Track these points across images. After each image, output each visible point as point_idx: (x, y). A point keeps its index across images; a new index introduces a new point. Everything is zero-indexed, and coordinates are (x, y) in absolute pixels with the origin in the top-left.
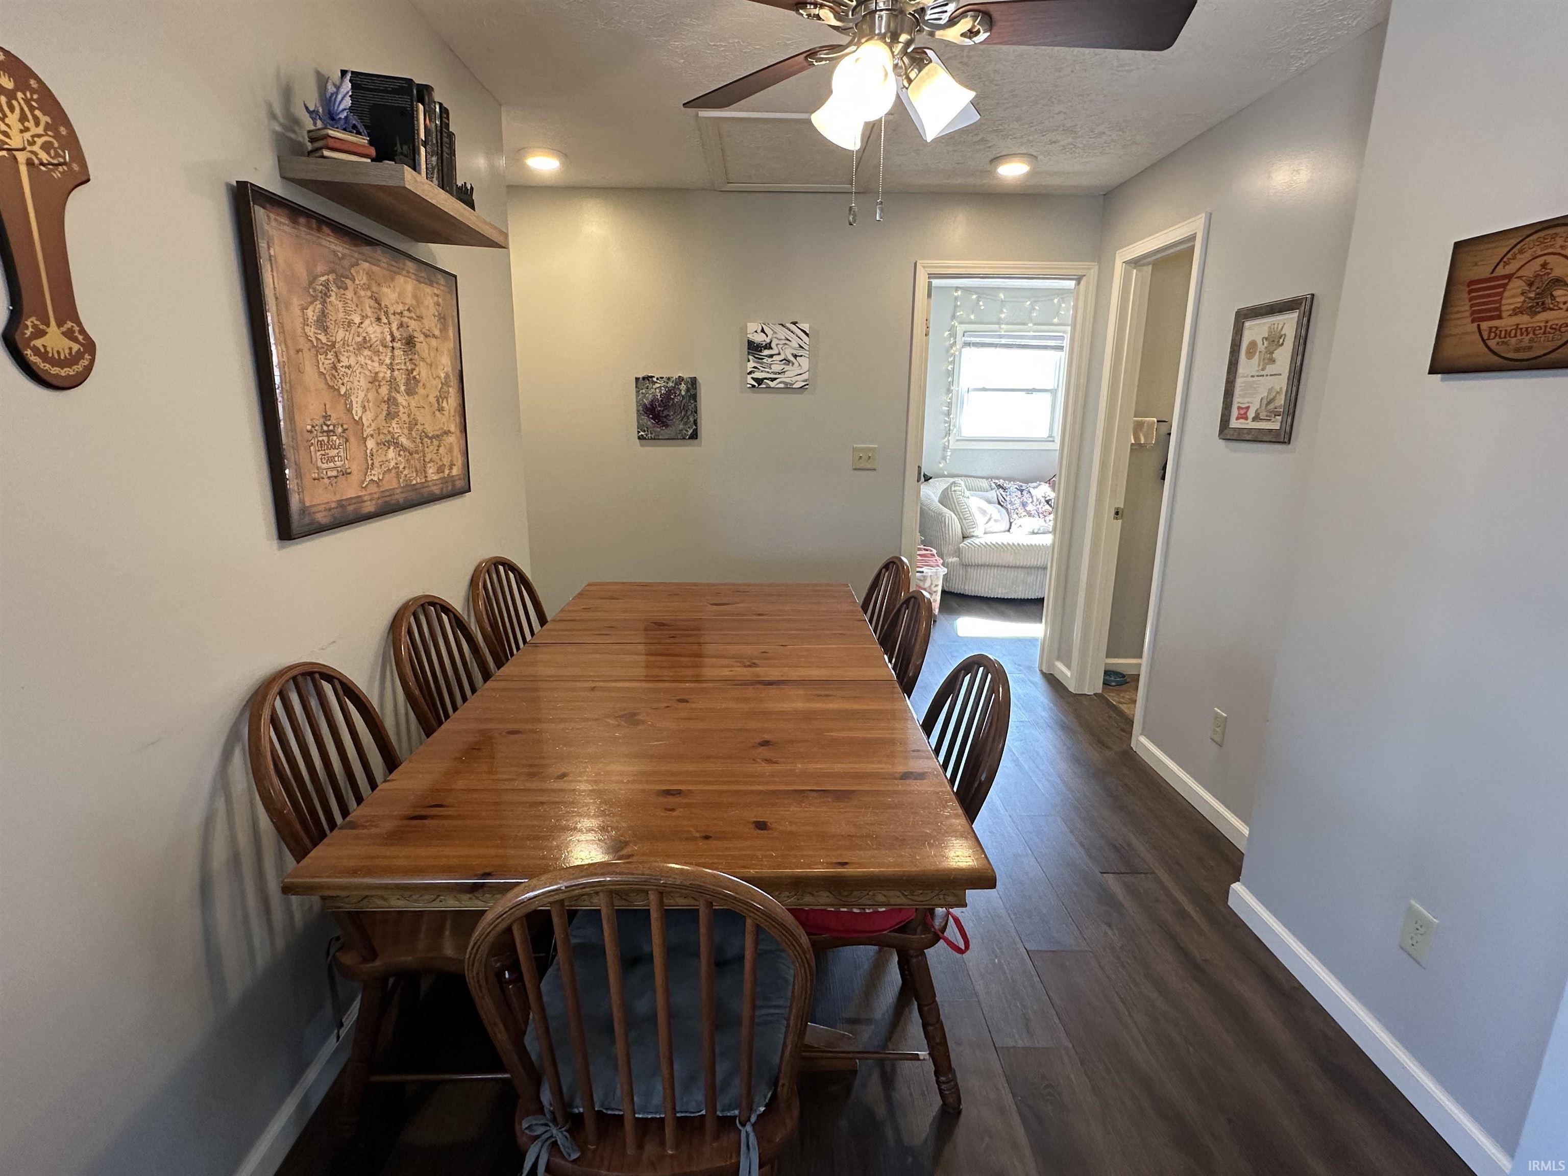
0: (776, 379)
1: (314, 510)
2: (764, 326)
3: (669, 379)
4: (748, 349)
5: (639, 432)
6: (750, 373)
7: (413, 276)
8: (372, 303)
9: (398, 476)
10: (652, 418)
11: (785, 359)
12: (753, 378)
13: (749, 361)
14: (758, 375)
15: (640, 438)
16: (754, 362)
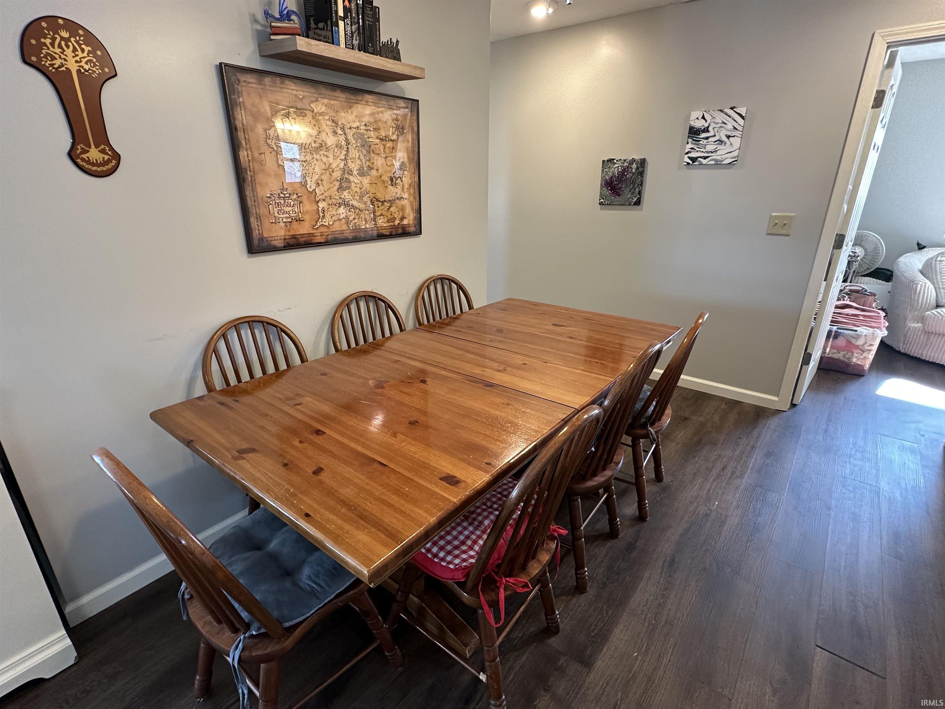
0: (708, 157)
1: (270, 239)
2: (705, 113)
3: (625, 160)
4: (689, 133)
5: (600, 200)
6: (687, 154)
7: (372, 104)
8: (329, 123)
9: (347, 223)
10: (610, 190)
11: (718, 140)
12: (689, 157)
13: (688, 143)
14: (693, 155)
15: (601, 204)
16: (692, 143)
